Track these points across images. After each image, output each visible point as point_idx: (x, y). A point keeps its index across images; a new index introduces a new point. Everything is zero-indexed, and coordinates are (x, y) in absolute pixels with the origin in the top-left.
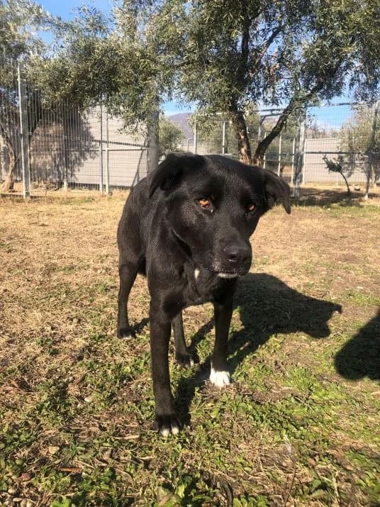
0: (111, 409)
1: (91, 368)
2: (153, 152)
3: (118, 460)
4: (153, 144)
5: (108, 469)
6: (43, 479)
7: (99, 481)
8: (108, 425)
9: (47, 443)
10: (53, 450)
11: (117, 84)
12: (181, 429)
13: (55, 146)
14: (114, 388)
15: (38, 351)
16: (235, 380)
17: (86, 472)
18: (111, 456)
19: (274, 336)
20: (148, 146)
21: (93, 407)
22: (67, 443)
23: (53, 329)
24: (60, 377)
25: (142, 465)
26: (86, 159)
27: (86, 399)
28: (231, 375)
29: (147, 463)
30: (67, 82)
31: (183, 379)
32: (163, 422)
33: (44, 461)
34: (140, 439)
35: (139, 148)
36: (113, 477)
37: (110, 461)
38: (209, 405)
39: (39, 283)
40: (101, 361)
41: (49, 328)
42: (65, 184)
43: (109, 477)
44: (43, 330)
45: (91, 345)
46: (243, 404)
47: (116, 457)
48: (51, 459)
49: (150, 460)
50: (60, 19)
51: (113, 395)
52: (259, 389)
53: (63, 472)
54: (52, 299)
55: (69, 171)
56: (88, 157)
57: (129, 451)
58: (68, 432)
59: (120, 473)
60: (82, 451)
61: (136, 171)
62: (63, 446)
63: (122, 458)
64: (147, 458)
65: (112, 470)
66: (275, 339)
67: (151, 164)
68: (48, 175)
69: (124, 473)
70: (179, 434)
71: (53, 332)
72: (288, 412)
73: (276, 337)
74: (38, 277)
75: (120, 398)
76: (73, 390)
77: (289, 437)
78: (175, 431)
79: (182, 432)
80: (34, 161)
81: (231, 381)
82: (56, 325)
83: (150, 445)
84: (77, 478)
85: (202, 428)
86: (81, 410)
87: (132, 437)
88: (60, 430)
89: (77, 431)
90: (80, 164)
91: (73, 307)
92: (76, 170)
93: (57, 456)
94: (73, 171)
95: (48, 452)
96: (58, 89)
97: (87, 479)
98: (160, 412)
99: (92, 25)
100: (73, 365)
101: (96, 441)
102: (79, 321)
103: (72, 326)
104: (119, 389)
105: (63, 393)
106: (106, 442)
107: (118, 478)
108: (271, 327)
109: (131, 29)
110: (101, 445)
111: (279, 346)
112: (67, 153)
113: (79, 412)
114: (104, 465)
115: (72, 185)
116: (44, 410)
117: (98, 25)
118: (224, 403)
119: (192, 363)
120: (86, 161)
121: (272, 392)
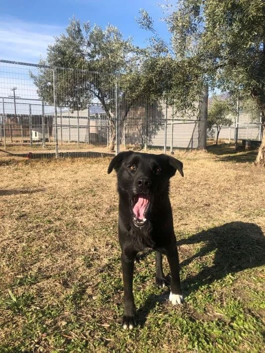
0: (104, 306)
1: (104, 279)
2: (203, 124)
3: (93, 337)
4: (203, 119)
5: (84, 341)
6: (53, 338)
7: (78, 346)
8: (98, 315)
9: (63, 319)
10: (64, 323)
11: (171, 85)
13: (140, 122)
14: (111, 294)
15: (81, 264)
16: (186, 301)
17: (74, 340)
18: (90, 334)
19: (230, 274)
20: (199, 120)
21: (95, 303)
22: (73, 321)
23: (95, 250)
24: (86, 282)
25: (103, 343)
26: (159, 130)
27: (93, 298)
28: (184, 297)
29: (107, 342)
30: (140, 86)
31: (152, 295)
33: (58, 328)
34: (110, 328)
35: (194, 122)
36: (86, 346)
37: (89, 337)
38: (160, 315)
39: (101, 218)
40: (112, 275)
41: (93, 250)
42: (146, 146)
43: (83, 345)
44: (90, 250)
45: (111, 264)
46: (181, 319)
47: (92, 335)
48: (62, 328)
49: (110, 341)
50: (138, 48)
51: (109, 297)
52: (198, 311)
53: (63, 337)
54: (103, 230)
55: (148, 138)
57: (100, 333)
58: (75, 315)
59: (90, 344)
60: (77, 327)
61: (190, 137)
62: (71, 322)
63: (95, 336)
64: (109, 339)
65: (87, 342)
66: (231, 277)
67: (201, 133)
69: (92, 345)
71: (95, 252)
72: (209, 331)
73: (232, 275)
74: (102, 214)
75: (112, 300)
76: (89, 291)
77: (199, 348)
78: (131, 327)
79: (135, 329)
80: (128, 132)
82: (98, 248)
83: (114, 332)
84: (68, 342)
85: (146, 329)
86: (88, 303)
87: (106, 325)
88: (72, 313)
89: (80, 316)
90: (155, 134)
91: (113, 237)
92: (153, 137)
93: (65, 327)
94: (151, 138)
95: (61, 324)
96: (134, 92)
97: (73, 343)
99: (157, 49)
100: (96, 275)
101: (87, 323)
102: (112, 246)
103: (107, 250)
104: (113, 294)
105: (83, 292)
106: (92, 325)
107: (88, 347)
108: (234, 267)
109: (182, 49)
110: (88, 326)
111: (231, 282)
112: (148, 126)
113: (86, 304)
114: (85, 338)
115: (150, 147)
116: (68, 300)
117: (160, 49)
118: (170, 316)
119: (164, 285)
120: (159, 131)
121: (207, 314)
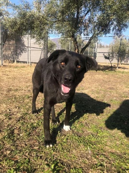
0: (29, 138)
1: (22, 124)
2: (46, 51)
3: (31, 156)
4: (46, 48)
5: (27, 159)
6: (5, 162)
7: (24, 163)
8: (28, 144)
9: (6, 150)
10: (8, 152)
11: (34, 27)
12: (53, 145)
13: (12, 48)
14: (30, 131)
15: (4, 118)
16: (72, 128)
17: (20, 160)
18: (29, 154)
19: (85, 114)
20: (44, 49)
21: (23, 138)
22: (13, 150)
23: (10, 110)
24: (12, 127)
25: (39, 158)
27: (20, 135)
28: (70, 127)
29: (41, 157)
30: (17, 26)
31: (54, 128)
32: (47, 142)
33: (5, 156)
34: (39, 149)
35: (41, 49)
36: (29, 162)
37: (28, 156)
38: (63, 137)
39: (5, 95)
40: (26, 122)
41: (8, 110)
42: (15, 61)
43: (28, 161)
44: (6, 111)
45: (23, 116)
46: (74, 137)
47: (30, 155)
48: (8, 155)
49: (42, 156)
50: (15, 4)
51: (30, 133)
52: (80, 132)
53: (12, 160)
54: (10, 100)
55: (17, 57)
56: (23, 52)
57: (35, 153)
58: (14, 146)
59: (32, 160)
60: (18, 153)
62: (12, 151)
63: (32, 155)
64: (41, 155)
65: (29, 159)
66: (86, 115)
67: (45, 55)
68: (9, 58)
69: (33, 160)
70: (52, 147)
71: (10, 112)
72: (90, 140)
73: (86, 114)
74: (5, 93)
75: (32, 134)
76: (16, 131)
77: (90, 148)
78: (51, 146)
79: (54, 146)
80: (5, 53)
81: (71, 129)
82: (11, 109)
83: (42, 150)
84: (17, 162)
85: (60, 145)
86: (19, 138)
87: (36, 148)
88: (11, 145)
89: (17, 146)
90: (21, 55)
91: (17, 103)
93: (10, 154)
94: (18, 57)
95: (7, 153)
96: (13, 29)
97: (20, 162)
98: (46, 139)
99: (26, 7)
100: (16, 123)
101: (23, 149)
102: (19, 108)
103: (16, 110)
104: (32, 131)
105: (12, 132)
106: (27, 149)
107: (31, 162)
108: (85, 111)
109: (39, 9)
110: (25, 150)
111: (87, 117)
112: (16, 51)
113: (18, 139)
114: (26, 157)
115: (18, 62)
116: (5, 138)
117: (28, 7)
118: (68, 137)
119: (57, 123)
120: (23, 54)
121: (84, 133)
